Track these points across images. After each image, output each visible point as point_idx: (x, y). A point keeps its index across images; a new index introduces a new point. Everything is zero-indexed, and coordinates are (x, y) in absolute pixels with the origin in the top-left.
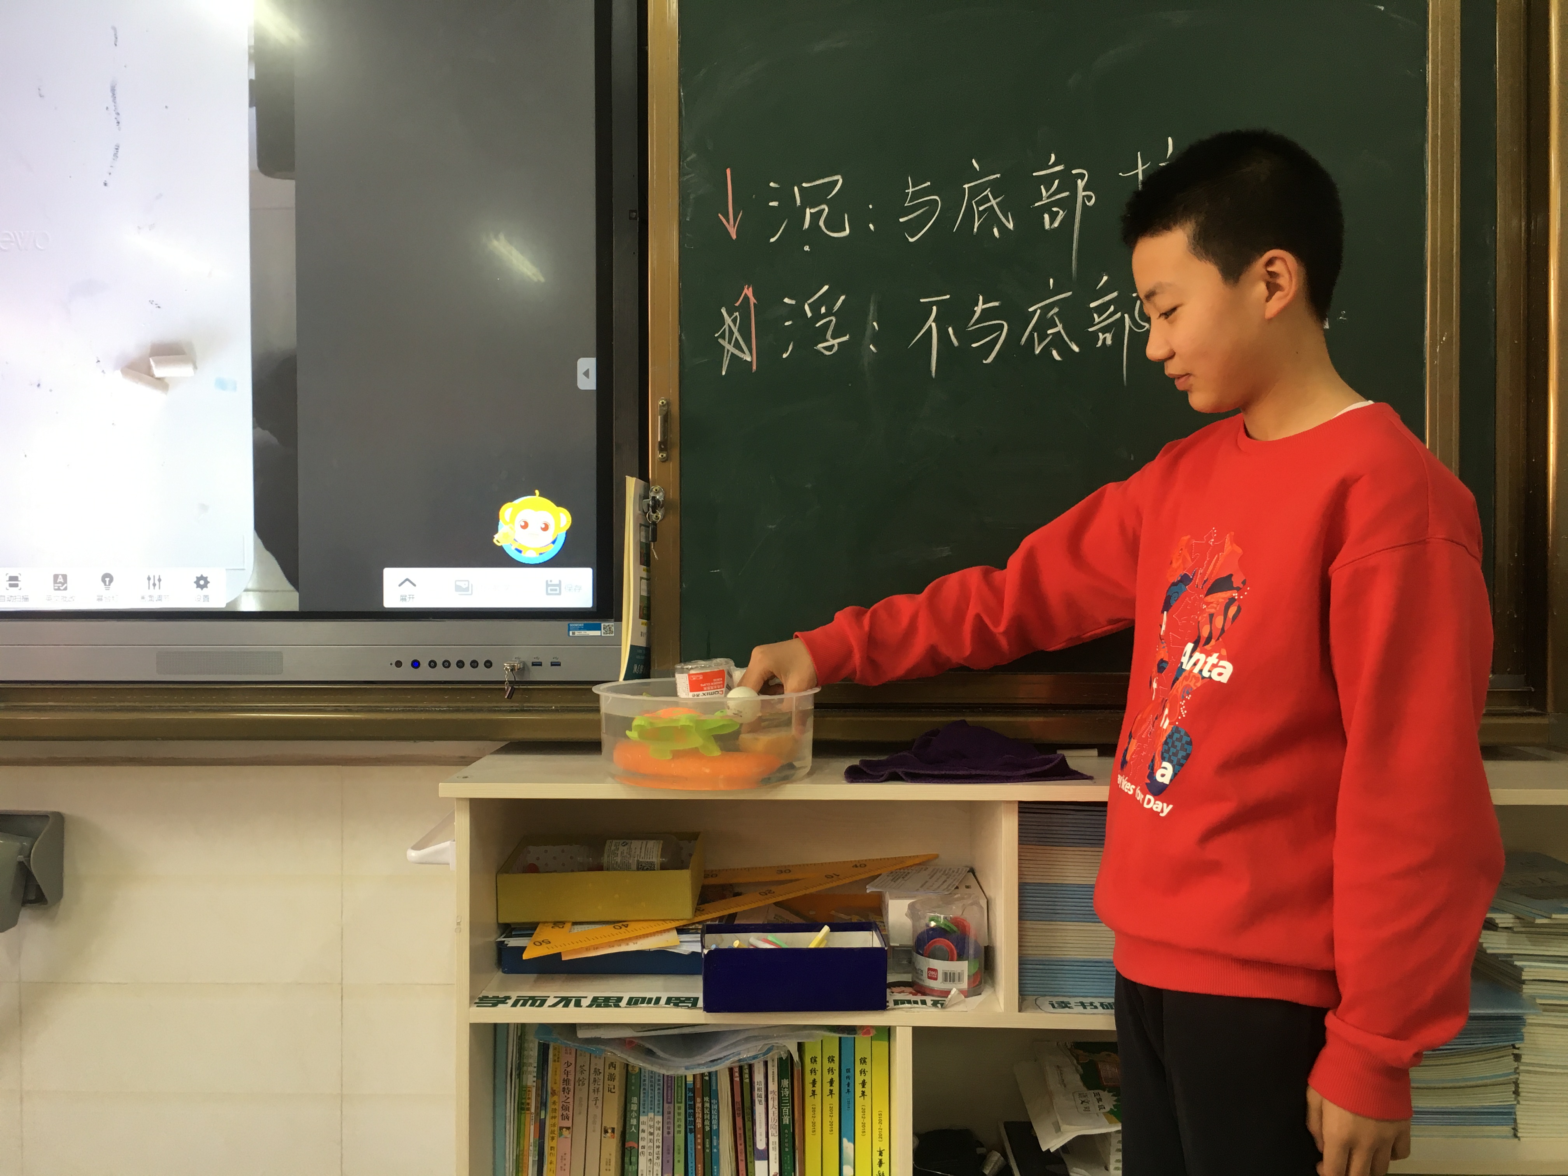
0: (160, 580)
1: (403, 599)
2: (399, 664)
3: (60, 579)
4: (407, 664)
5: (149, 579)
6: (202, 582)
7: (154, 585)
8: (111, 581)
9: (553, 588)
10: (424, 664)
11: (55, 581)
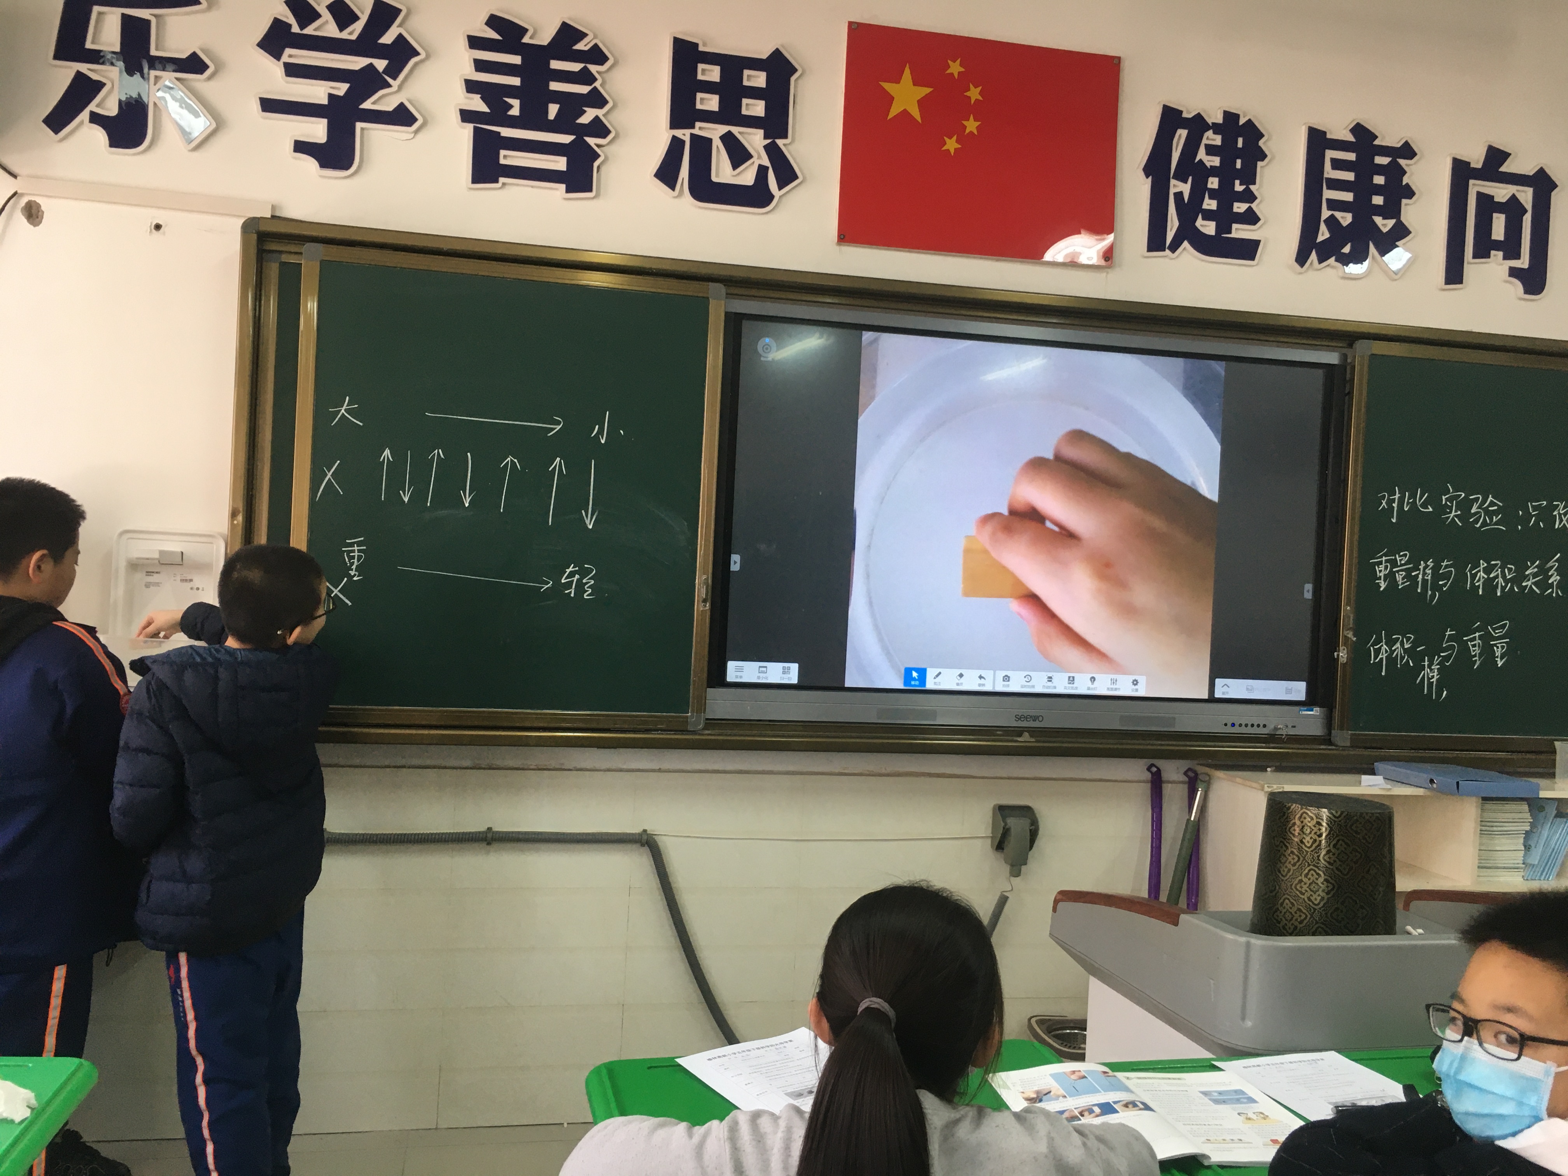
0: (1116, 681)
1: (1223, 693)
2: (1226, 725)
3: (1071, 679)
4: (1229, 725)
5: (1111, 680)
6: (1135, 682)
7: (1114, 683)
8: (1094, 680)
9: (1289, 691)
10: (1237, 724)
11: (1069, 680)
